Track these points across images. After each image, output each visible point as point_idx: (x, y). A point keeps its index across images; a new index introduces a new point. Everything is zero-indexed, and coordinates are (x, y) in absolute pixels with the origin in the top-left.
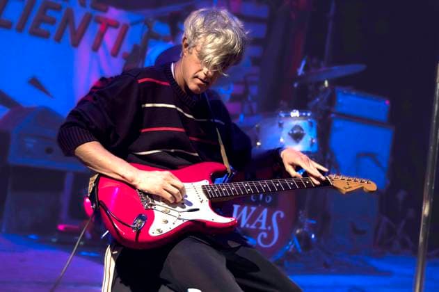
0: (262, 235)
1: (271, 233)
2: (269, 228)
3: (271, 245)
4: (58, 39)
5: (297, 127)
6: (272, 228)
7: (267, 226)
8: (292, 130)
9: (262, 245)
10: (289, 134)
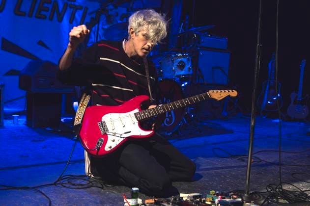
0: (167, 120)
1: (171, 118)
2: (170, 116)
3: (172, 124)
4: (51, 19)
5: (181, 62)
6: (172, 116)
7: (168, 115)
8: (179, 63)
9: (166, 125)
10: (177, 66)
